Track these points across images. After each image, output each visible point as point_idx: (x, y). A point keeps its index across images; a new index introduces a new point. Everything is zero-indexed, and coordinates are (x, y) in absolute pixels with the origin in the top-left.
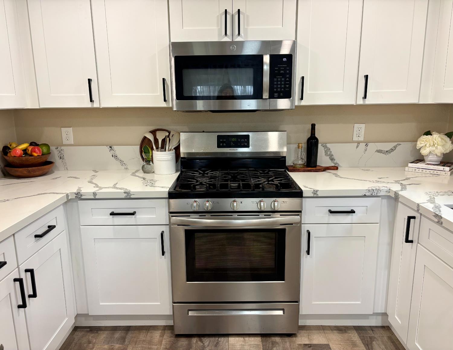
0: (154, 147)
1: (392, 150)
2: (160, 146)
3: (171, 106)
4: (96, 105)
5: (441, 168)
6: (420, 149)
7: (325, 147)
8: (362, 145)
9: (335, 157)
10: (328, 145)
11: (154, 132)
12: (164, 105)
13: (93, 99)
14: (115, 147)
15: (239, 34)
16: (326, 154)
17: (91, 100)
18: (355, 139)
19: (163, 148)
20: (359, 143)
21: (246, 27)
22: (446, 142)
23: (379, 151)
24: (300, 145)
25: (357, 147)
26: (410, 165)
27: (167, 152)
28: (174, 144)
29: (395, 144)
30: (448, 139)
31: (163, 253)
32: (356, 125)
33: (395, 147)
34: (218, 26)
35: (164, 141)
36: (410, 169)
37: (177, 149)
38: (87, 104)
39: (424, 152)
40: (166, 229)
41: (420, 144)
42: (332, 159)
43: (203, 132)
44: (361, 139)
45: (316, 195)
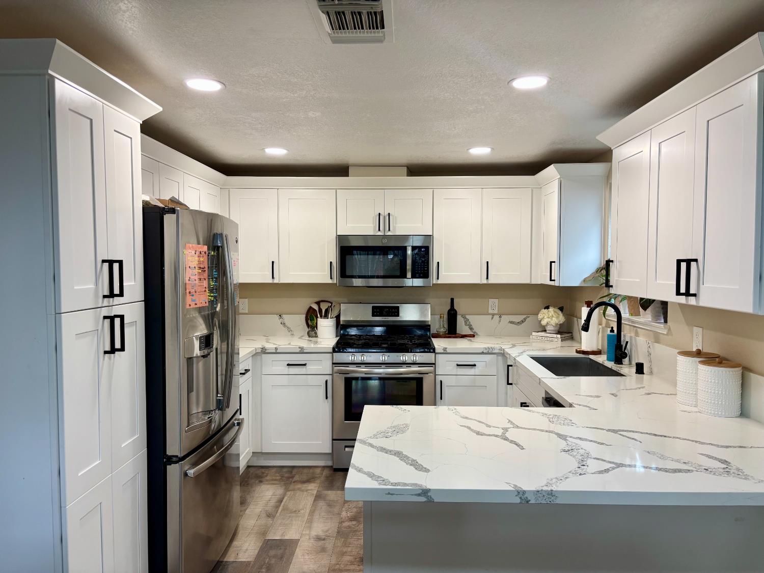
0: (319, 316)
1: (523, 322)
2: (323, 314)
3: (335, 282)
4: (276, 281)
5: (555, 336)
6: (541, 321)
7: (465, 318)
8: (496, 317)
9: (473, 327)
10: (467, 317)
11: (318, 303)
12: (330, 281)
13: (274, 276)
14: (284, 316)
15: (389, 230)
16: (466, 324)
17: (273, 278)
18: (490, 311)
19: (326, 316)
20: (493, 315)
21: (394, 225)
22: (558, 315)
23: (511, 322)
24: (442, 315)
25: (492, 318)
26: (534, 333)
27: (329, 319)
28: (335, 313)
29: (524, 316)
30: (560, 312)
31: (327, 398)
32: (491, 300)
33: (525, 319)
34: (373, 224)
35: (327, 311)
36: (534, 337)
37: (338, 317)
38: (270, 281)
39: (544, 323)
40: (329, 378)
41: (540, 316)
42: (471, 329)
43: (360, 303)
44: (496, 312)
45: (445, 352)
